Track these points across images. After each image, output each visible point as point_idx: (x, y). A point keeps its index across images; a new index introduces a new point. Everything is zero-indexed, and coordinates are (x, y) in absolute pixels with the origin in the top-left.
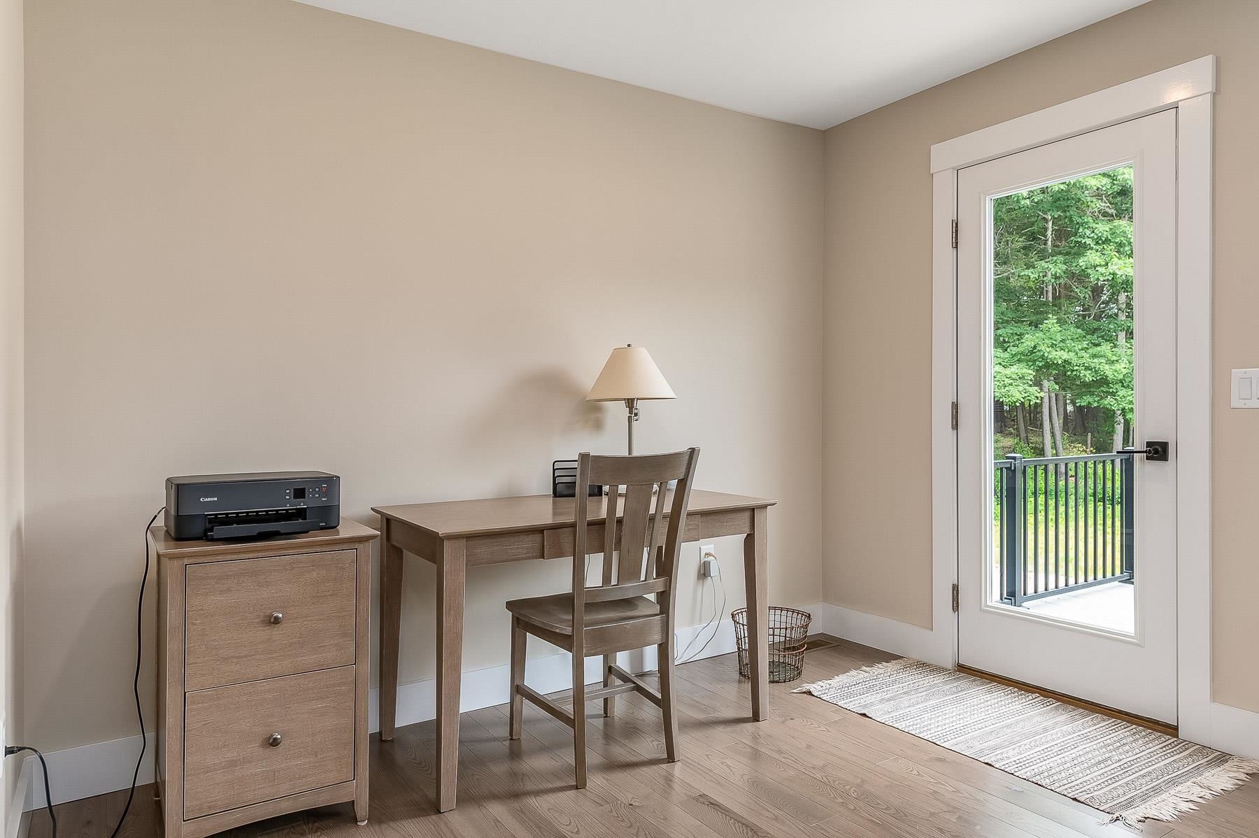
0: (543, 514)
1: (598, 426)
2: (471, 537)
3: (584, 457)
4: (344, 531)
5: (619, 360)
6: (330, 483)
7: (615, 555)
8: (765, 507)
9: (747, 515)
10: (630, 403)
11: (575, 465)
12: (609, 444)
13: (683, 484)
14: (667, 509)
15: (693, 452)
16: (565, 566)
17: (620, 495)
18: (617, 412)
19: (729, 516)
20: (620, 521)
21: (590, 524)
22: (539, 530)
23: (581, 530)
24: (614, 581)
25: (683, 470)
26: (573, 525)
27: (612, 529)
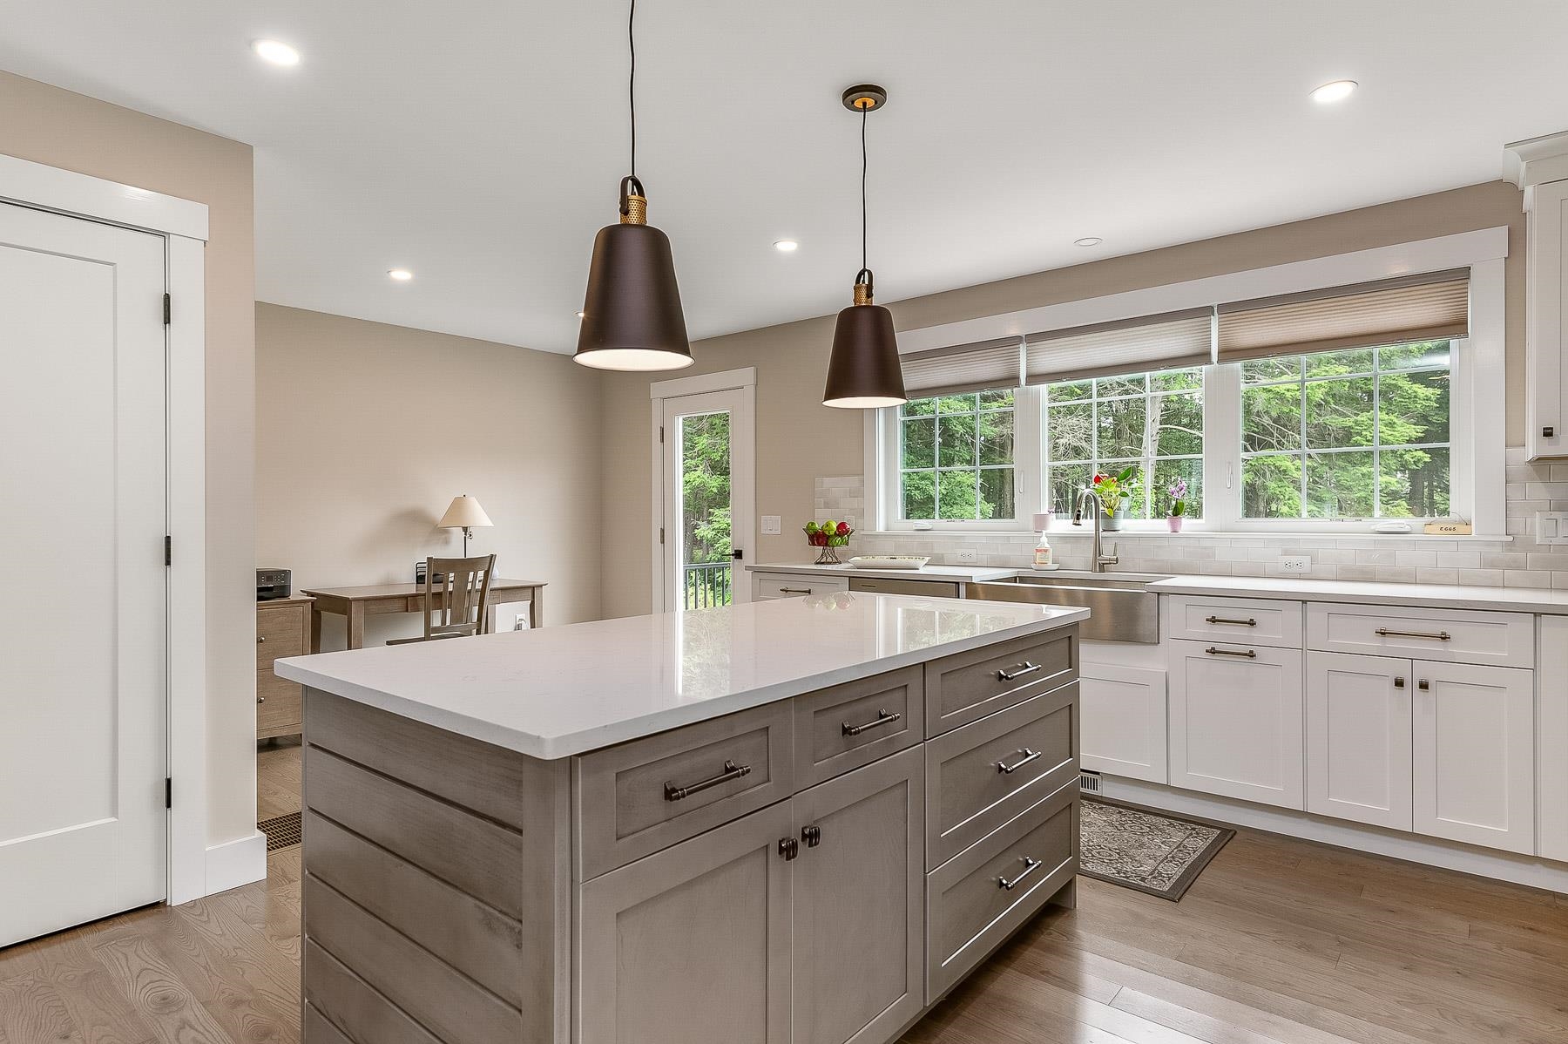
0: (412, 590)
1: (447, 542)
2: (366, 600)
3: (429, 559)
4: (292, 598)
5: (458, 505)
6: (286, 574)
7: (449, 611)
8: (541, 586)
9: (530, 590)
10: (465, 529)
11: (425, 565)
12: (453, 551)
13: (487, 574)
14: (479, 586)
15: (492, 557)
16: (420, 618)
17: (452, 582)
18: (458, 533)
19: (518, 591)
20: (451, 593)
21: (434, 594)
22: (405, 597)
23: (429, 598)
24: (448, 623)
25: (487, 565)
26: (424, 595)
27: (446, 597)
